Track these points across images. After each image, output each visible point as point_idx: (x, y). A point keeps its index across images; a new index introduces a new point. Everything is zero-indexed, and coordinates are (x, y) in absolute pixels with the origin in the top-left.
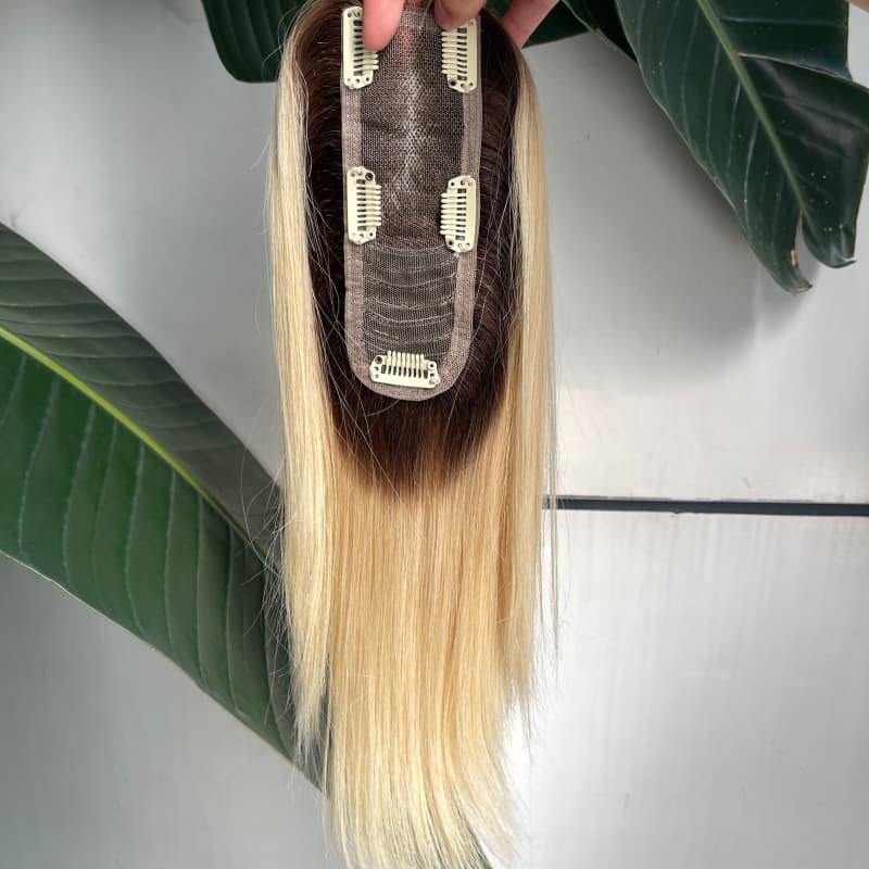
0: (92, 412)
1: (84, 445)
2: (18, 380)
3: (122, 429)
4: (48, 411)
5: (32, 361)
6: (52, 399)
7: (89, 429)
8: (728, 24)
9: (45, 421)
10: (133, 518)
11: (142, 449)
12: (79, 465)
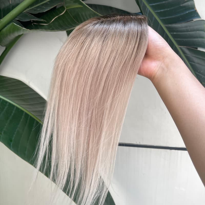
2: (28, 121)
5: (31, 117)
8: (176, 41)
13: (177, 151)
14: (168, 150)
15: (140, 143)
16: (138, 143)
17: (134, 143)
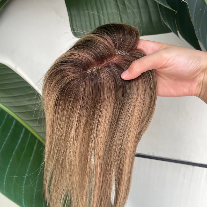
0: (24, 130)
1: (19, 141)
3: (32, 135)
4: (10, 131)
5: (9, 115)
6: (12, 127)
7: (22, 136)
9: (9, 134)
10: (30, 164)
11: (37, 141)
12: (17, 148)
13: (201, 168)
14: (190, 167)
15: (153, 153)
16: (151, 154)
17: (146, 153)
